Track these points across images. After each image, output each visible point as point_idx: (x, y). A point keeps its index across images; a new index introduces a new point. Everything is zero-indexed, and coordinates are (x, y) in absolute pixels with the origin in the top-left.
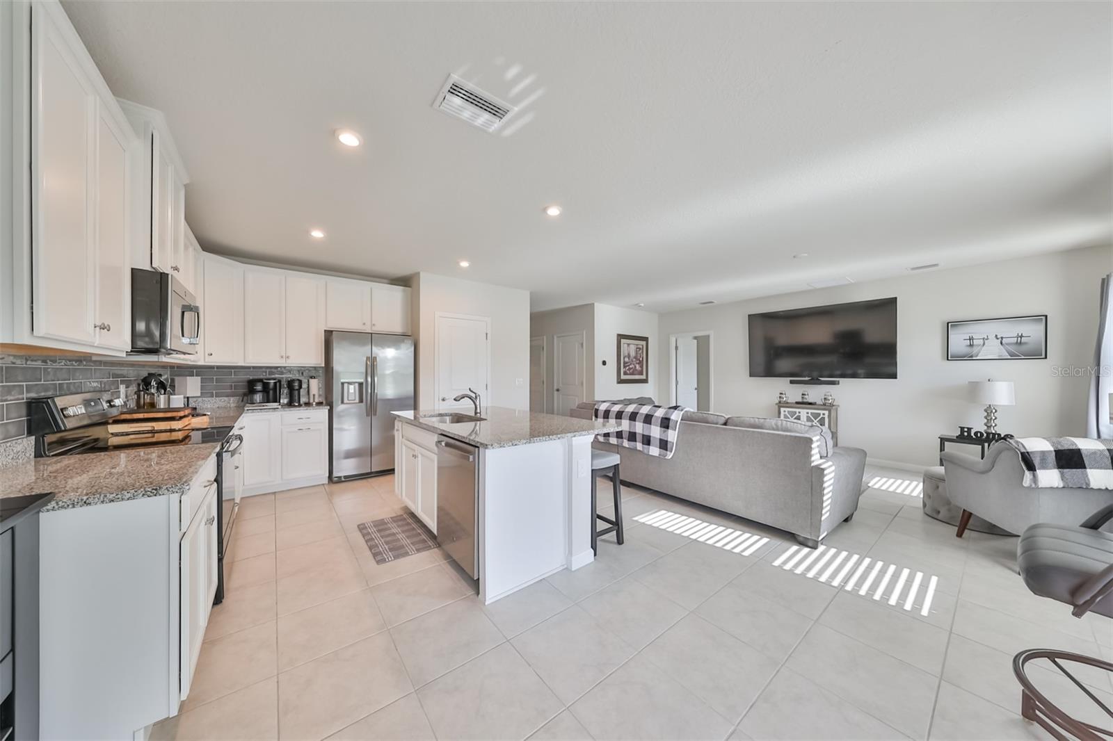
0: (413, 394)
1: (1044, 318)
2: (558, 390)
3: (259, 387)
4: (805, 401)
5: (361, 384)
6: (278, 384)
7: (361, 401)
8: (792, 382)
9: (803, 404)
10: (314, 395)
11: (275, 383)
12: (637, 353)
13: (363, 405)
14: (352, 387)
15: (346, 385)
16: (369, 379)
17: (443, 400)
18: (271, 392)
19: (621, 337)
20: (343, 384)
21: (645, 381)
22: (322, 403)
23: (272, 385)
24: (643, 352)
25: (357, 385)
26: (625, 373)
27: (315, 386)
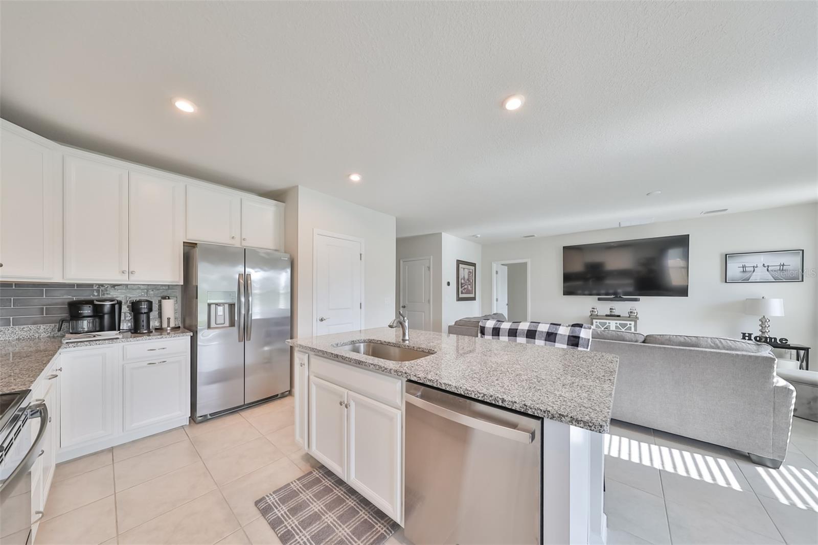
0: (290, 315)
1: (801, 252)
2: (404, 307)
3: (87, 311)
4: (613, 314)
5: (232, 306)
6: (117, 306)
7: (232, 324)
8: (599, 299)
9: (611, 316)
10: (169, 319)
11: (113, 306)
12: (469, 276)
13: (235, 329)
14: (220, 309)
15: (213, 307)
16: (243, 299)
17: (322, 320)
18: (106, 317)
19: (459, 262)
20: (209, 305)
21: (474, 299)
22: (179, 327)
23: (107, 308)
24: (472, 275)
25: (227, 306)
26: (462, 293)
27: (170, 309)
